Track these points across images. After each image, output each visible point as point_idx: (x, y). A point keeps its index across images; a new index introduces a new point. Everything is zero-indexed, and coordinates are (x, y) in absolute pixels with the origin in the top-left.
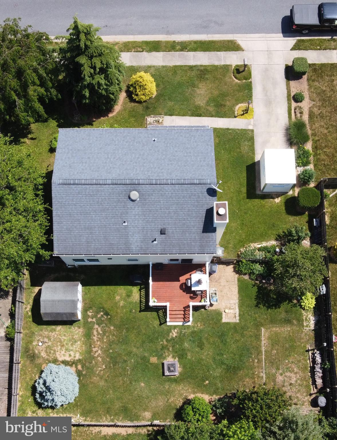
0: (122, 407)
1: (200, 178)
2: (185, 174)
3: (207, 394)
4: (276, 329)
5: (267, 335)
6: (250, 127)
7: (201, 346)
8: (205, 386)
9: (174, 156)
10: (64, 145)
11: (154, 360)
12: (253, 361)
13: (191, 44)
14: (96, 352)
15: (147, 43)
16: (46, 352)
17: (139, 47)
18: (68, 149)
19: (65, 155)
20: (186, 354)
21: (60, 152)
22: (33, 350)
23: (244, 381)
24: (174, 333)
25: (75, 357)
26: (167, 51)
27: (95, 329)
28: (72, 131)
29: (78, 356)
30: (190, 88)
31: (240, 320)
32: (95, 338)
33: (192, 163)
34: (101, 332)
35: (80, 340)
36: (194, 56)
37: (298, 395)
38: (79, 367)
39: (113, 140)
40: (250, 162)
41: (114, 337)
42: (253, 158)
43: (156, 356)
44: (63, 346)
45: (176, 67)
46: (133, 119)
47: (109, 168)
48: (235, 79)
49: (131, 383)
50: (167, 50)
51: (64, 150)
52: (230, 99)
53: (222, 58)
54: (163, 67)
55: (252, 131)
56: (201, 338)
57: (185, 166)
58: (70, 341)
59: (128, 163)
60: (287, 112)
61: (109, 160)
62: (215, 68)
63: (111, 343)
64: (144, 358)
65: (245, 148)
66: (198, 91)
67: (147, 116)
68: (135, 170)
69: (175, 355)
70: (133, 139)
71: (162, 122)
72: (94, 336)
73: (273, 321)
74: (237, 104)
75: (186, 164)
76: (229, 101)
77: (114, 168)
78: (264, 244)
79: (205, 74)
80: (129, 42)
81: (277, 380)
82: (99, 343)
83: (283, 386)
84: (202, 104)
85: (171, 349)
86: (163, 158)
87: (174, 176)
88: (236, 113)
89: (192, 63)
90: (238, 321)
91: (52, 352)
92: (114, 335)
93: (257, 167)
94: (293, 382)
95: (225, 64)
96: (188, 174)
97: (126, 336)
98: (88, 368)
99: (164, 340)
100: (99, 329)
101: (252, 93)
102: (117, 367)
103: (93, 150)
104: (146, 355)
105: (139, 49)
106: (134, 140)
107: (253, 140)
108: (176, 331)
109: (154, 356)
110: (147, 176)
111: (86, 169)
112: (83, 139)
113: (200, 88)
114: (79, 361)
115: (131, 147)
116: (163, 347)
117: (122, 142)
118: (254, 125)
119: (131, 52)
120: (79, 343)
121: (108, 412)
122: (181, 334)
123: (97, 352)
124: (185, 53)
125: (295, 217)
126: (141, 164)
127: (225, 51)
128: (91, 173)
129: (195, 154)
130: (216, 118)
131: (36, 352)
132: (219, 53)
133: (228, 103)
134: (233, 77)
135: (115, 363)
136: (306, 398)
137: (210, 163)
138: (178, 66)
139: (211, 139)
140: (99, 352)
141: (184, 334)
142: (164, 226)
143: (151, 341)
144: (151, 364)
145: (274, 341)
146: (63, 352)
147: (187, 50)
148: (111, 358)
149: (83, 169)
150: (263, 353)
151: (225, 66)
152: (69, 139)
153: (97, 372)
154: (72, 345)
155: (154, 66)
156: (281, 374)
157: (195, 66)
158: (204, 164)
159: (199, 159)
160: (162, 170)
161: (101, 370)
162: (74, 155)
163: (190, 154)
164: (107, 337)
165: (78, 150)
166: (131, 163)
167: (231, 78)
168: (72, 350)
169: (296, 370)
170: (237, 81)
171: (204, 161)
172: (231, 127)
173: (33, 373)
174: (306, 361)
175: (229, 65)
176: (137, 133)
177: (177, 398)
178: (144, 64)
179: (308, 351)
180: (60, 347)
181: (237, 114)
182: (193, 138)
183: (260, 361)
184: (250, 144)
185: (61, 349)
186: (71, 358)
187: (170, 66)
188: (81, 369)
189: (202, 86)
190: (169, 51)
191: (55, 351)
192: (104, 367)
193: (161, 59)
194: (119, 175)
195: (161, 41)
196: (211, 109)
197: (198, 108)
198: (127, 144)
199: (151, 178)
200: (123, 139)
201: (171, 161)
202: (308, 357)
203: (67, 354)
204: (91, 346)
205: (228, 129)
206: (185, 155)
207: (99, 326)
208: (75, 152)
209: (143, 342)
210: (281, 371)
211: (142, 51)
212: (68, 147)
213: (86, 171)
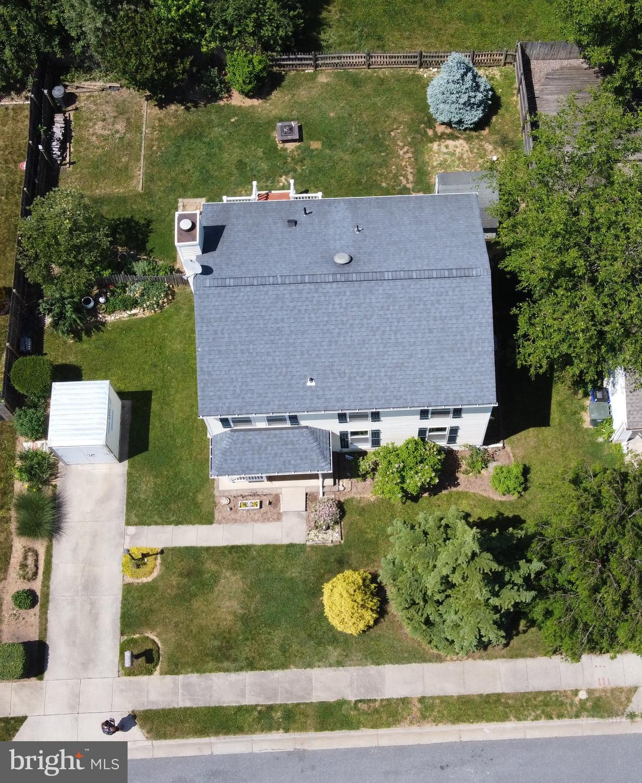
0: (361, 86)
1: (223, 291)
2: (251, 298)
3: (234, 106)
4: (119, 190)
5: (135, 182)
6: (132, 530)
7: (241, 165)
8: (236, 115)
9: (272, 342)
10: (482, 361)
11: (316, 145)
12: (159, 148)
13: (250, 726)
14: (407, 152)
15: (347, 724)
16: (485, 150)
17: (365, 713)
18: (473, 353)
19: (475, 337)
20: (264, 153)
21: (487, 344)
22: (505, 151)
23: (175, 122)
24: (284, 181)
25: (439, 145)
26: (304, 704)
27: (412, 182)
28: (470, 398)
29: (435, 146)
30: (252, 611)
31: (177, 202)
32: (409, 170)
33: (238, 327)
34: (401, 178)
35: (433, 168)
36: (243, 695)
37: (94, 108)
38: (430, 132)
39: (390, 378)
40: (137, 458)
41: (379, 172)
42: (131, 466)
43: (312, 151)
44: (460, 158)
45: (284, 666)
46: (369, 536)
47: (391, 308)
48: (156, 640)
49: (350, 115)
50: (302, 706)
51: (480, 349)
52: (169, 591)
53: (180, 691)
54: (310, 665)
55: (128, 523)
56: (241, 175)
57: (252, 318)
58: (449, 166)
59: (357, 322)
60: (54, 566)
61: (394, 328)
62: (198, 666)
63: (385, 164)
64: (332, 147)
65: (146, 485)
66: (235, 605)
67: (340, 545)
68: (344, 305)
69: (282, 152)
70: (353, 383)
71: (310, 531)
72: (411, 173)
73: (122, 200)
74: (154, 581)
75: (250, 322)
76: (172, 586)
77: (382, 308)
78: (126, 315)
79: (220, 649)
80: (389, 725)
81: (125, 124)
82: (404, 164)
83: (115, 117)
84: (228, 574)
85: (289, 160)
86: (294, 337)
87: (270, 293)
88: (159, 561)
89: (248, 677)
90: (180, 200)
91: (476, 151)
92: (381, 175)
93: (126, 449)
94: (100, 124)
95: (177, 677)
96: (246, 298)
97: (361, 173)
98: (417, 132)
99: (299, 171)
100: (404, 182)
101: (122, 608)
102: (372, 134)
103: (426, 351)
104: (328, 151)
105: (364, 707)
106: (350, 379)
107: (128, 504)
108: (281, 184)
109: (316, 149)
110: (320, 290)
111: (432, 304)
112: (448, 379)
113: (229, 613)
114: (432, 141)
115: (354, 362)
116: (302, 162)
117: (373, 374)
118: (123, 535)
119: (382, 700)
120: (435, 164)
121: (382, 80)
122: (274, 179)
123: (404, 154)
124: (263, 701)
125: (64, 362)
126: (333, 318)
127: (174, 709)
128: (423, 295)
129: (232, 347)
130: (199, 545)
131: (500, 150)
132: (188, 704)
133: (174, 580)
134: (160, 645)
135: (375, 139)
136: (82, 104)
137: (205, 329)
138: (278, 668)
139: (203, 388)
140: (401, 153)
141: (267, 180)
142: (290, 229)
143: (320, 170)
144: (320, 140)
145: (124, 173)
146: (458, 150)
147: (259, 708)
148: (382, 145)
149: (438, 302)
150: (142, 158)
151: (176, 671)
152: (474, 378)
153: (402, 127)
154: (446, 160)
155: (330, 666)
156: (117, 132)
157: (241, 669)
158: (216, 324)
159: (226, 336)
160: (294, 307)
161: (397, 129)
162: (458, 337)
163: (243, 347)
164: (391, 172)
165: (452, 350)
166: (351, 322)
167: (164, 641)
168: (445, 154)
169: (94, 138)
170: (152, 636)
171: (216, 332)
172: (170, 528)
173: (500, 123)
174: (76, 151)
175: (166, 674)
176: (346, 400)
177: (278, 100)
178: (352, 669)
179: (70, 163)
180: (464, 156)
181: (156, 559)
182: (238, 391)
183: (149, 147)
184: (135, 496)
185: (462, 154)
186: (445, 144)
187: (297, 667)
188: (428, 130)
189: (226, 620)
190: (298, 704)
191: (471, 151)
192: (393, 134)
193: (314, 684)
194: (371, 292)
195: (317, 730)
196: (210, 566)
197: (235, 567)
198: (362, 369)
199: (312, 287)
200: (372, 382)
201: (278, 328)
202: (72, 155)
203: (451, 149)
204: (416, 160)
205: (178, 523)
206: (251, 346)
207: (405, 186)
208: (459, 346)
209: (333, 167)
210: (118, 135)
211: (357, 702)
212: (473, 357)
213: (433, 298)
